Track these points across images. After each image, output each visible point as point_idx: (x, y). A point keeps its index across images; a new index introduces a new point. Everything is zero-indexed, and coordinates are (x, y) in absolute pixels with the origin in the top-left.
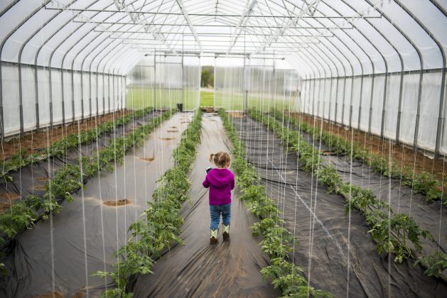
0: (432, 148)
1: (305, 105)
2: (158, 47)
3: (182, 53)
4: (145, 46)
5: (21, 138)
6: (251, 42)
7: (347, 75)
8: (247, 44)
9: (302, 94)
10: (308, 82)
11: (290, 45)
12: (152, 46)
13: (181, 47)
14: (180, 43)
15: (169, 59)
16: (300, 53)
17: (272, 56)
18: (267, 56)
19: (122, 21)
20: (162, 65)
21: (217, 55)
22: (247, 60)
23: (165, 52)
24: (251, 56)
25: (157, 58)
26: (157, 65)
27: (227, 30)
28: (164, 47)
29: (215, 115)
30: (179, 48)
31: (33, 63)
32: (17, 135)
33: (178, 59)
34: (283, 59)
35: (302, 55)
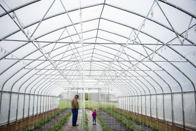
0: (171, 121)
1: (120, 106)
2: (69, 87)
3: (78, 89)
4: (65, 86)
5: (23, 121)
6: (101, 84)
7: (135, 95)
8: (100, 85)
9: (119, 102)
10: (121, 98)
11: (115, 85)
12: (67, 86)
13: (77, 86)
14: (77, 85)
15: (73, 91)
16: (118, 88)
17: (108, 89)
18: (106, 89)
19: (55, 78)
20: (71, 93)
21: (89, 89)
22: (99, 90)
23: (72, 88)
24: (101, 89)
25: (69, 90)
26: (69, 93)
27: (93, 81)
28: (72, 87)
29: (89, 110)
30: (77, 87)
31: (29, 93)
32: (22, 119)
33: (76, 91)
34: (112, 90)
35: (118, 89)
